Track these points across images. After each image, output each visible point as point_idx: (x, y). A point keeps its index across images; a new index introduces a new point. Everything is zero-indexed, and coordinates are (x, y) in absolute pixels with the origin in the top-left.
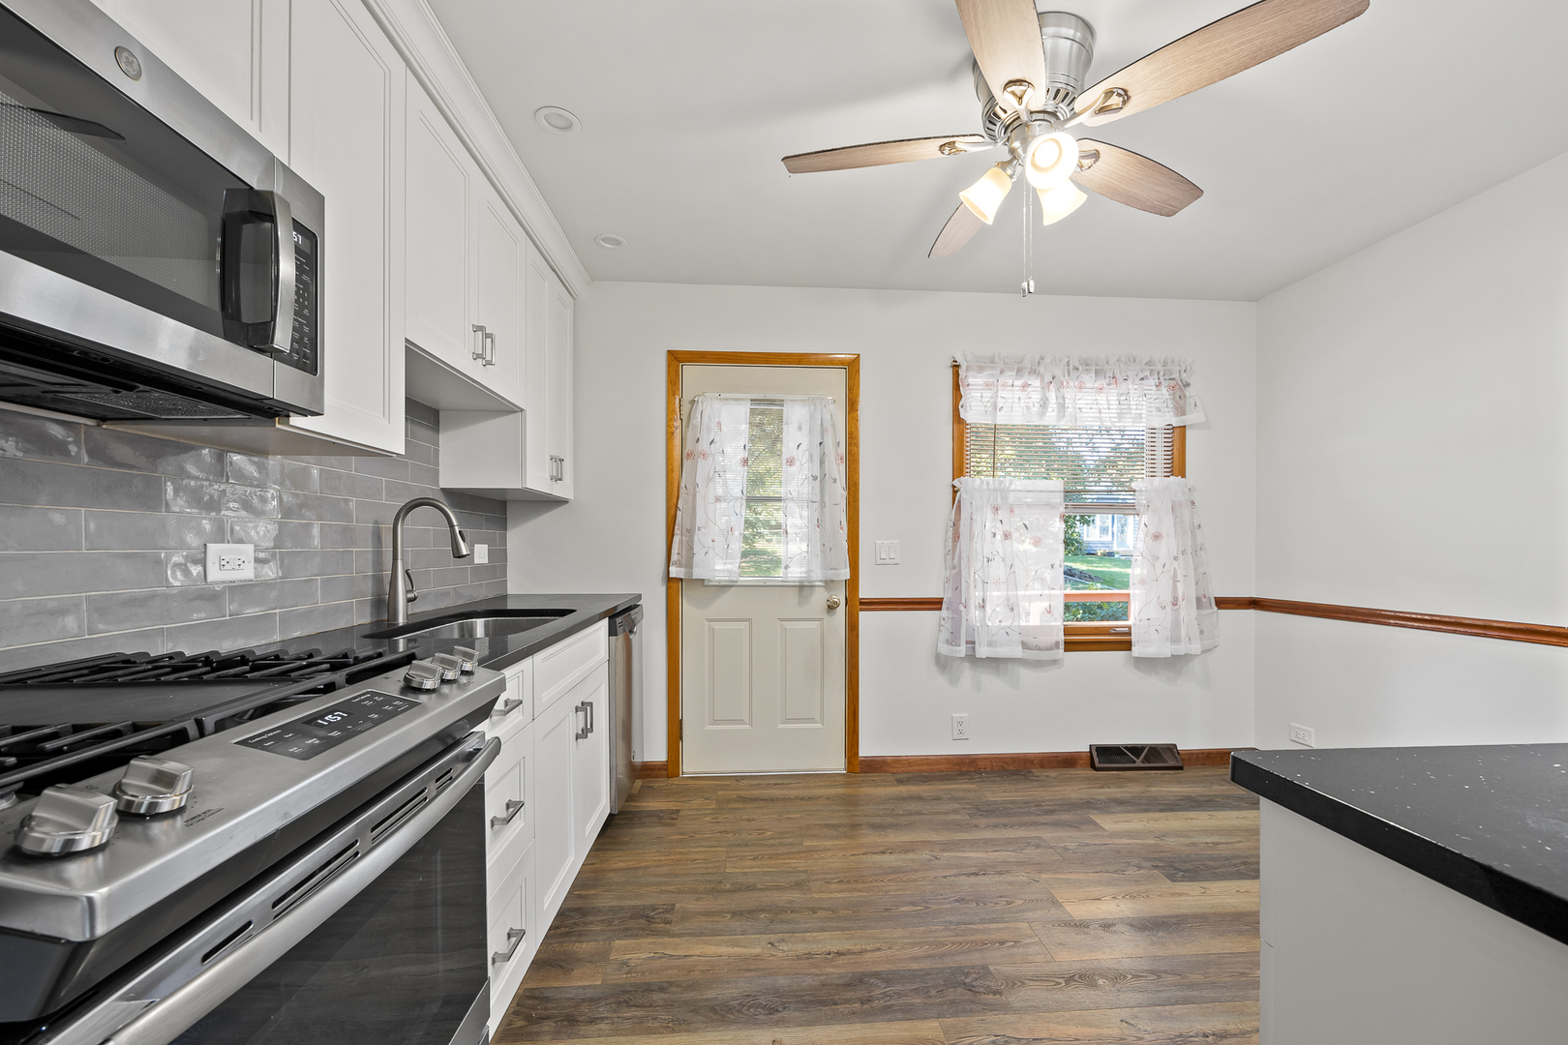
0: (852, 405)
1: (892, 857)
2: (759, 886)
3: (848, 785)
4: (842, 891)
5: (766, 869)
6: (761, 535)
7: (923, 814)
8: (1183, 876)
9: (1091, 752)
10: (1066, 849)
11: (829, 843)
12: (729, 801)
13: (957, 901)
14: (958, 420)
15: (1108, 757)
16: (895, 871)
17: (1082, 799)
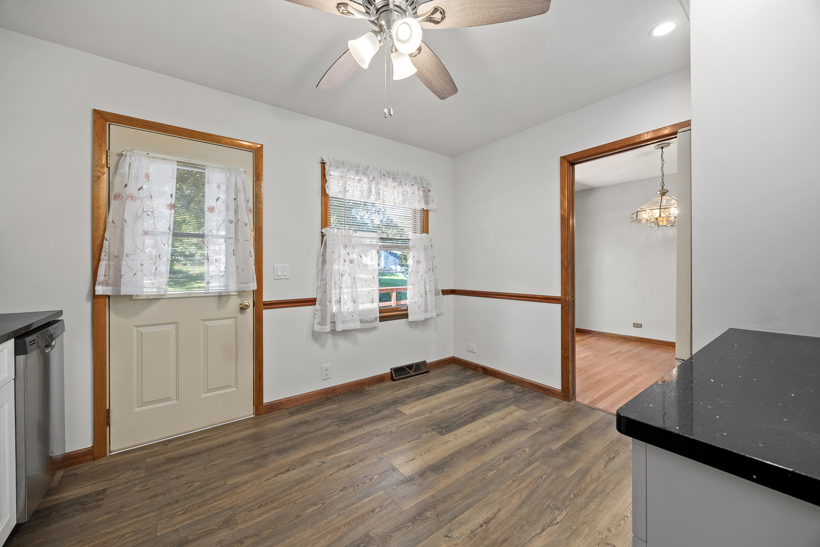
0: (258, 176)
1: (295, 472)
2: (191, 538)
3: (256, 425)
4: (262, 514)
5: (196, 519)
6: (178, 261)
7: (310, 433)
8: (446, 431)
9: (391, 372)
10: (391, 432)
11: (247, 476)
12: (158, 466)
13: (342, 490)
14: (324, 194)
15: (400, 373)
16: (299, 482)
17: (392, 399)
